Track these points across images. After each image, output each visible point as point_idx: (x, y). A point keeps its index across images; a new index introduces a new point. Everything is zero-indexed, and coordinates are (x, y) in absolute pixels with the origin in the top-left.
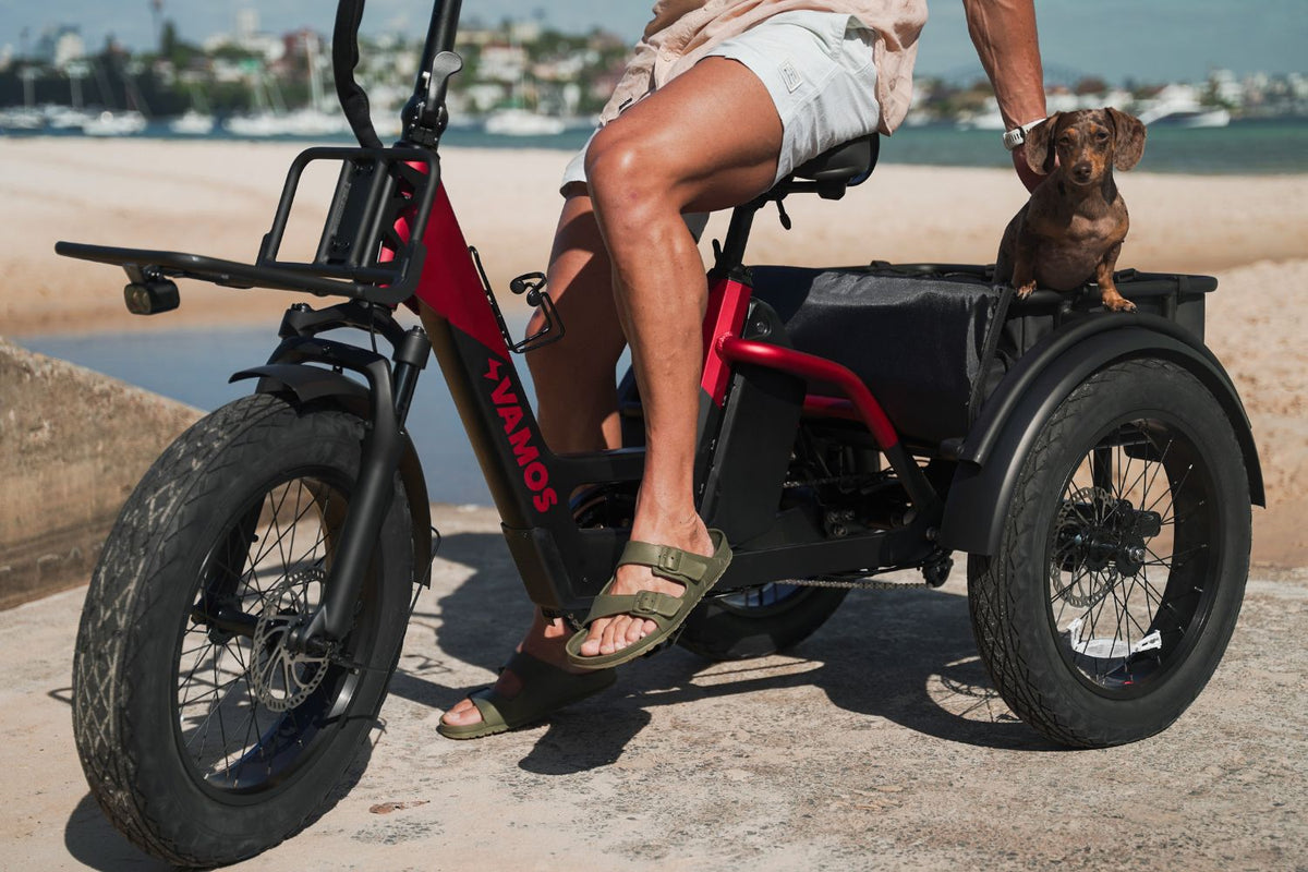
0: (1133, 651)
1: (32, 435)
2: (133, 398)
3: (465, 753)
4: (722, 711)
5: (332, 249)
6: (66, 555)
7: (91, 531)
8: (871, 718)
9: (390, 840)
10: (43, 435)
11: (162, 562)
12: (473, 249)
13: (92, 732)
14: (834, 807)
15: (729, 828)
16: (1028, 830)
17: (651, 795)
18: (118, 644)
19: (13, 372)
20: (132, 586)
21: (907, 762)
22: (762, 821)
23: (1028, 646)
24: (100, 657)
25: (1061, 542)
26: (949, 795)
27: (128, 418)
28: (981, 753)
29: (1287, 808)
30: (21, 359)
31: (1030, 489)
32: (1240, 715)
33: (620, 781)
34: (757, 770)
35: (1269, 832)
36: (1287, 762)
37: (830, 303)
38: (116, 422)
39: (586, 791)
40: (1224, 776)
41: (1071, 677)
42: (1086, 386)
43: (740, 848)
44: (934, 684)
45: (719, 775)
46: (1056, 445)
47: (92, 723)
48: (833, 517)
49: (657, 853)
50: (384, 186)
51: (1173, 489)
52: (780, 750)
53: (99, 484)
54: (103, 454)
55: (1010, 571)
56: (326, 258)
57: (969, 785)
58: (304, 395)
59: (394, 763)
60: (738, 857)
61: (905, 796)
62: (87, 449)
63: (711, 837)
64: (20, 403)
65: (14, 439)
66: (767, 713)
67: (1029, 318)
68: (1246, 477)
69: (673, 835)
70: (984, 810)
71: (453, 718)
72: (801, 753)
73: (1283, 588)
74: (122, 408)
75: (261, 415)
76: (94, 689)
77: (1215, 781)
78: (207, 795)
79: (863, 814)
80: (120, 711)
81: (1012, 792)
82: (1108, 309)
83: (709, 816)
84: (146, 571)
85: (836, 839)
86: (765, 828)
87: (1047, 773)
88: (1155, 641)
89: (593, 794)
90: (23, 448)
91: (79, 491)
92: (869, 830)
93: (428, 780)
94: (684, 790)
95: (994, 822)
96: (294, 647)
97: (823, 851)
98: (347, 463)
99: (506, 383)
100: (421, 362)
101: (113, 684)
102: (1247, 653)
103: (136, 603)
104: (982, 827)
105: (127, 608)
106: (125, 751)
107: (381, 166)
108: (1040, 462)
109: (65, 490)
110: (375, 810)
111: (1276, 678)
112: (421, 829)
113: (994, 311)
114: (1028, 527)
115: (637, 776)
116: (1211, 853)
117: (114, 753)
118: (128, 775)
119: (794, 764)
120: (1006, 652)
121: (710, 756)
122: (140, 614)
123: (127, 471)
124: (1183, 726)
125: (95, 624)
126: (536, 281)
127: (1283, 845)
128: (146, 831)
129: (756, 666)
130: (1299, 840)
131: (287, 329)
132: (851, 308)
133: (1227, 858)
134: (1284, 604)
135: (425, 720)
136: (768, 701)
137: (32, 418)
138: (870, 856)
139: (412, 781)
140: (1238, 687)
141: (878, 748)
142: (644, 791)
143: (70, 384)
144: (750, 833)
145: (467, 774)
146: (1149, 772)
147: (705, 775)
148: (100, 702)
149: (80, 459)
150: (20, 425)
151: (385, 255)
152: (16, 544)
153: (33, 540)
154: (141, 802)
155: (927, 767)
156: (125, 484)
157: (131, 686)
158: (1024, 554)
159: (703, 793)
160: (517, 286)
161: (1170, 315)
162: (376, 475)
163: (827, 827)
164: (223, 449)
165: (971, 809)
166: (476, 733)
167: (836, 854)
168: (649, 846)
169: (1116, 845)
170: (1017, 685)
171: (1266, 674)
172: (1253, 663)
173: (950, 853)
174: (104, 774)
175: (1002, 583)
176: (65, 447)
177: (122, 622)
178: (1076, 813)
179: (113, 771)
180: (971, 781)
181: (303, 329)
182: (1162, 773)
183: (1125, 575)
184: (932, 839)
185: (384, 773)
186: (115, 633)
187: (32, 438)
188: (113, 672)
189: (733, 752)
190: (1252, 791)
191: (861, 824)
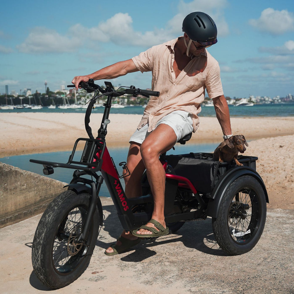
0: (245, 234)
1: (23, 187)
2: (42, 178)
3: (111, 259)
4: (163, 248)
5: (84, 159)
6: (29, 211)
7: (34, 206)
8: (193, 249)
9: (96, 281)
10: (25, 187)
11: (49, 229)
12: (112, 158)
13: (36, 264)
14: (187, 271)
15: (165, 277)
16: (226, 275)
17: (149, 269)
18: (41, 246)
19: (19, 174)
20: (43, 234)
21: (201, 259)
22: (172, 275)
23: (225, 237)
24: (37, 249)
25: (230, 213)
26: (210, 267)
27: (41, 182)
28: (216, 257)
29: (276, 267)
30: (21, 172)
31: (224, 205)
32: (266, 245)
33: (143, 265)
34: (171, 262)
35: (273, 273)
36: (276, 256)
37: (182, 164)
38: (39, 183)
39: (136, 268)
40: (264, 260)
41: (233, 242)
42: (234, 183)
43: (168, 281)
44: (205, 240)
45: (163, 264)
46: (228, 195)
47: (36, 262)
48: (184, 207)
49: (151, 283)
50: (94, 146)
51: (251, 200)
52: (175, 257)
53: (35, 196)
54: (36, 190)
55: (220, 222)
56: (82, 161)
57: (214, 265)
58: (78, 190)
59: (96, 261)
60: (168, 284)
61: (201, 268)
62: (33, 189)
63: (162, 279)
64: (21, 180)
65: (19, 188)
66: (172, 248)
67: (222, 168)
68: (265, 196)
69: (154, 279)
70: (217, 271)
71: (108, 251)
72: (179, 258)
73: (272, 214)
74: (40, 180)
75: (69, 196)
76: (36, 256)
77: (262, 262)
78: (59, 274)
79: (193, 273)
80: (41, 260)
81: (223, 266)
82: (238, 166)
83: (161, 274)
84: (46, 231)
85: (187, 279)
86: (173, 276)
87: (229, 261)
88: (249, 232)
89: (137, 269)
90: (21, 190)
91: (31, 198)
92: (194, 276)
93: (103, 266)
94: (156, 267)
95: (219, 274)
96: (76, 242)
97: (185, 282)
98: (86, 203)
99: (118, 185)
100: (102, 182)
101: (40, 255)
102: (267, 230)
103: (44, 238)
104: (217, 275)
105: (43, 239)
106: (42, 268)
107: (94, 143)
108: (225, 199)
109: (29, 198)
110: (93, 273)
111: (272, 236)
112: (102, 278)
113: (216, 167)
114: (224, 213)
115: (146, 264)
116: (263, 279)
117: (40, 268)
118: (43, 273)
119: (178, 261)
120: (220, 238)
121: (161, 259)
122: (45, 240)
123: (41, 193)
124: (255, 249)
125: (36, 242)
126: (125, 164)
127: (276, 276)
128: (47, 283)
129: (169, 236)
130: (279, 275)
131: (74, 175)
132: (187, 165)
133: (266, 280)
134: (273, 218)
135: (102, 251)
136: (172, 245)
137: (23, 183)
138: (195, 283)
139: (100, 266)
140: (265, 239)
141: (195, 256)
142: (148, 268)
143: (30, 176)
144: (170, 278)
145: (111, 264)
146: (249, 260)
147: (160, 264)
148: (37, 258)
149: (32, 191)
150: (20, 185)
151: (94, 160)
152: (19, 209)
153: (22, 208)
154: (46, 278)
155: (205, 260)
156: (40, 196)
157: (44, 255)
158: (223, 218)
159: (160, 268)
160: (120, 164)
161: (249, 166)
162: (92, 206)
163: (186, 276)
164: (61, 204)
165: (215, 270)
166: (113, 254)
167: (188, 282)
168: (149, 281)
169: (244, 278)
170: (223, 244)
171: (271, 235)
172: (268, 233)
173: (211, 282)
174: (38, 273)
175: (219, 225)
176: (29, 189)
177: (41, 242)
178: (236, 271)
179: (40, 272)
180: (214, 264)
181: (78, 175)
182: (252, 260)
183: (243, 219)
184: (207, 278)
185: (94, 264)
186: (40, 244)
187: (22, 187)
188: (40, 252)
189: (166, 258)
190: (269, 264)
191: (192, 275)
